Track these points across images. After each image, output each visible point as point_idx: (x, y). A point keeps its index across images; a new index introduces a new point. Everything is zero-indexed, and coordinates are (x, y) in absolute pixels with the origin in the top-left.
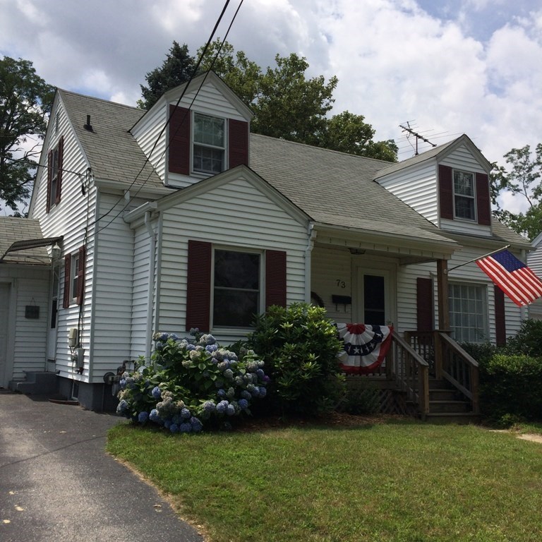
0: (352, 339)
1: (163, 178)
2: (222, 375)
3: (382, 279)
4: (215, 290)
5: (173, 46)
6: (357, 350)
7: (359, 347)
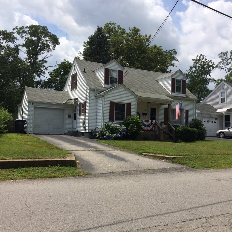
0: (146, 123)
1: (103, 85)
2: (118, 130)
3: (155, 108)
4: (115, 112)
6: (147, 126)
7: (147, 125)
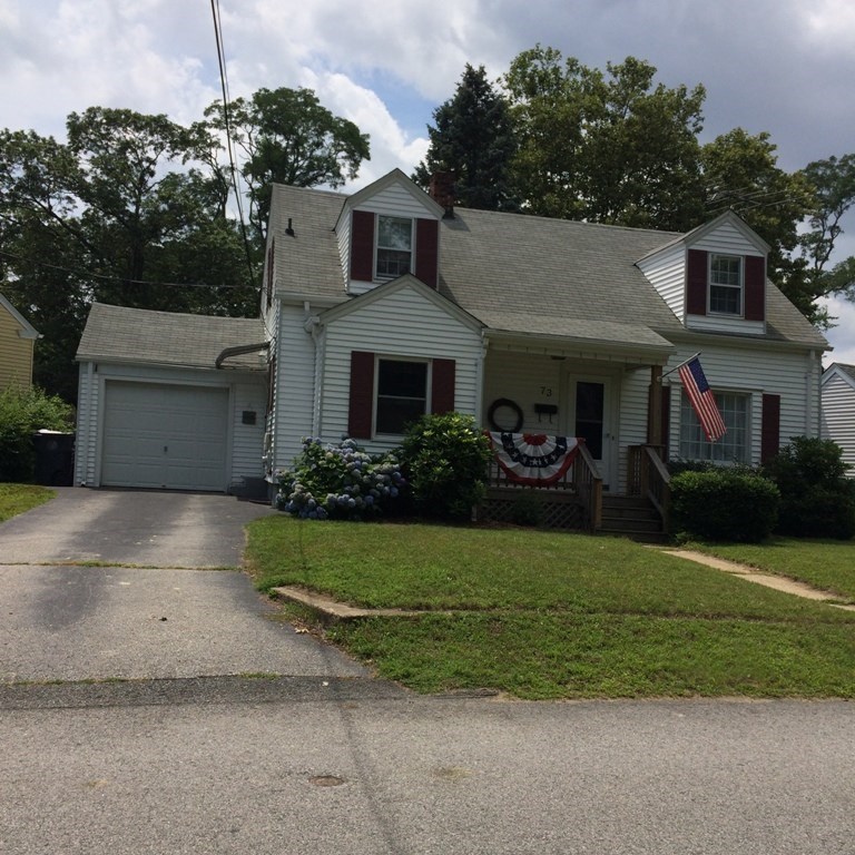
0: (529, 450)
1: (345, 285)
3: (601, 386)
4: (379, 399)
5: (465, 70)
6: (535, 462)
7: (537, 459)
